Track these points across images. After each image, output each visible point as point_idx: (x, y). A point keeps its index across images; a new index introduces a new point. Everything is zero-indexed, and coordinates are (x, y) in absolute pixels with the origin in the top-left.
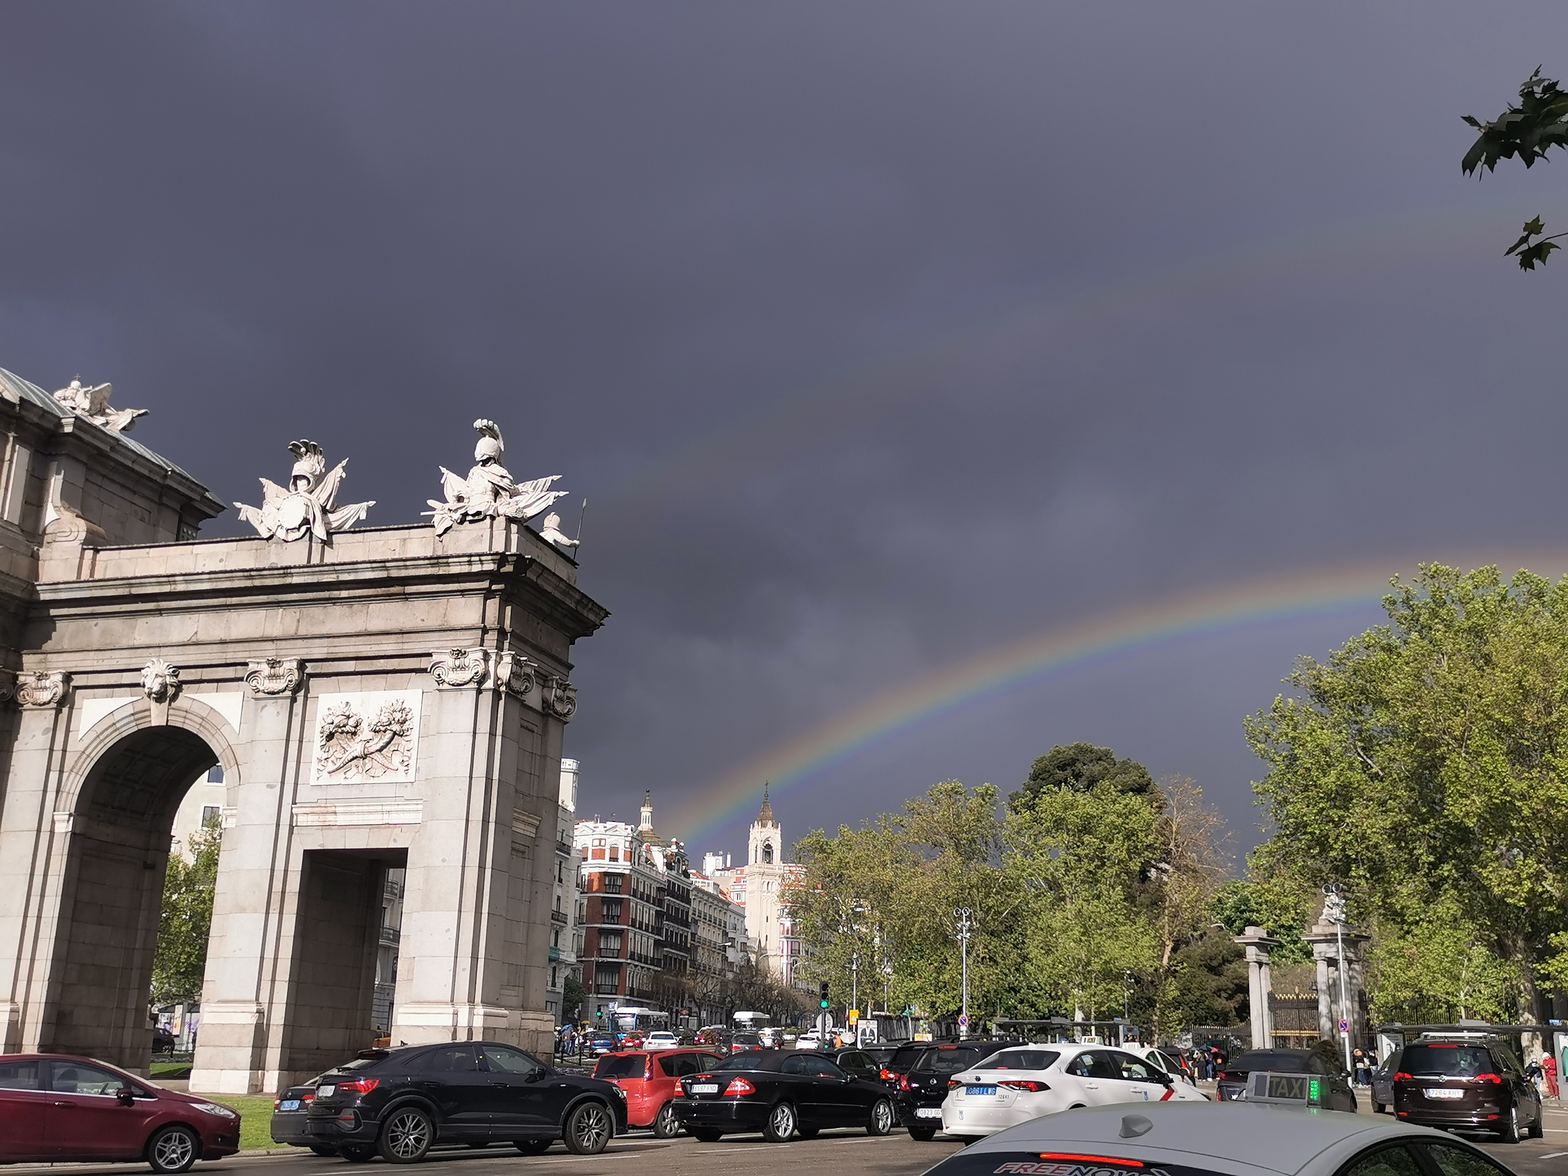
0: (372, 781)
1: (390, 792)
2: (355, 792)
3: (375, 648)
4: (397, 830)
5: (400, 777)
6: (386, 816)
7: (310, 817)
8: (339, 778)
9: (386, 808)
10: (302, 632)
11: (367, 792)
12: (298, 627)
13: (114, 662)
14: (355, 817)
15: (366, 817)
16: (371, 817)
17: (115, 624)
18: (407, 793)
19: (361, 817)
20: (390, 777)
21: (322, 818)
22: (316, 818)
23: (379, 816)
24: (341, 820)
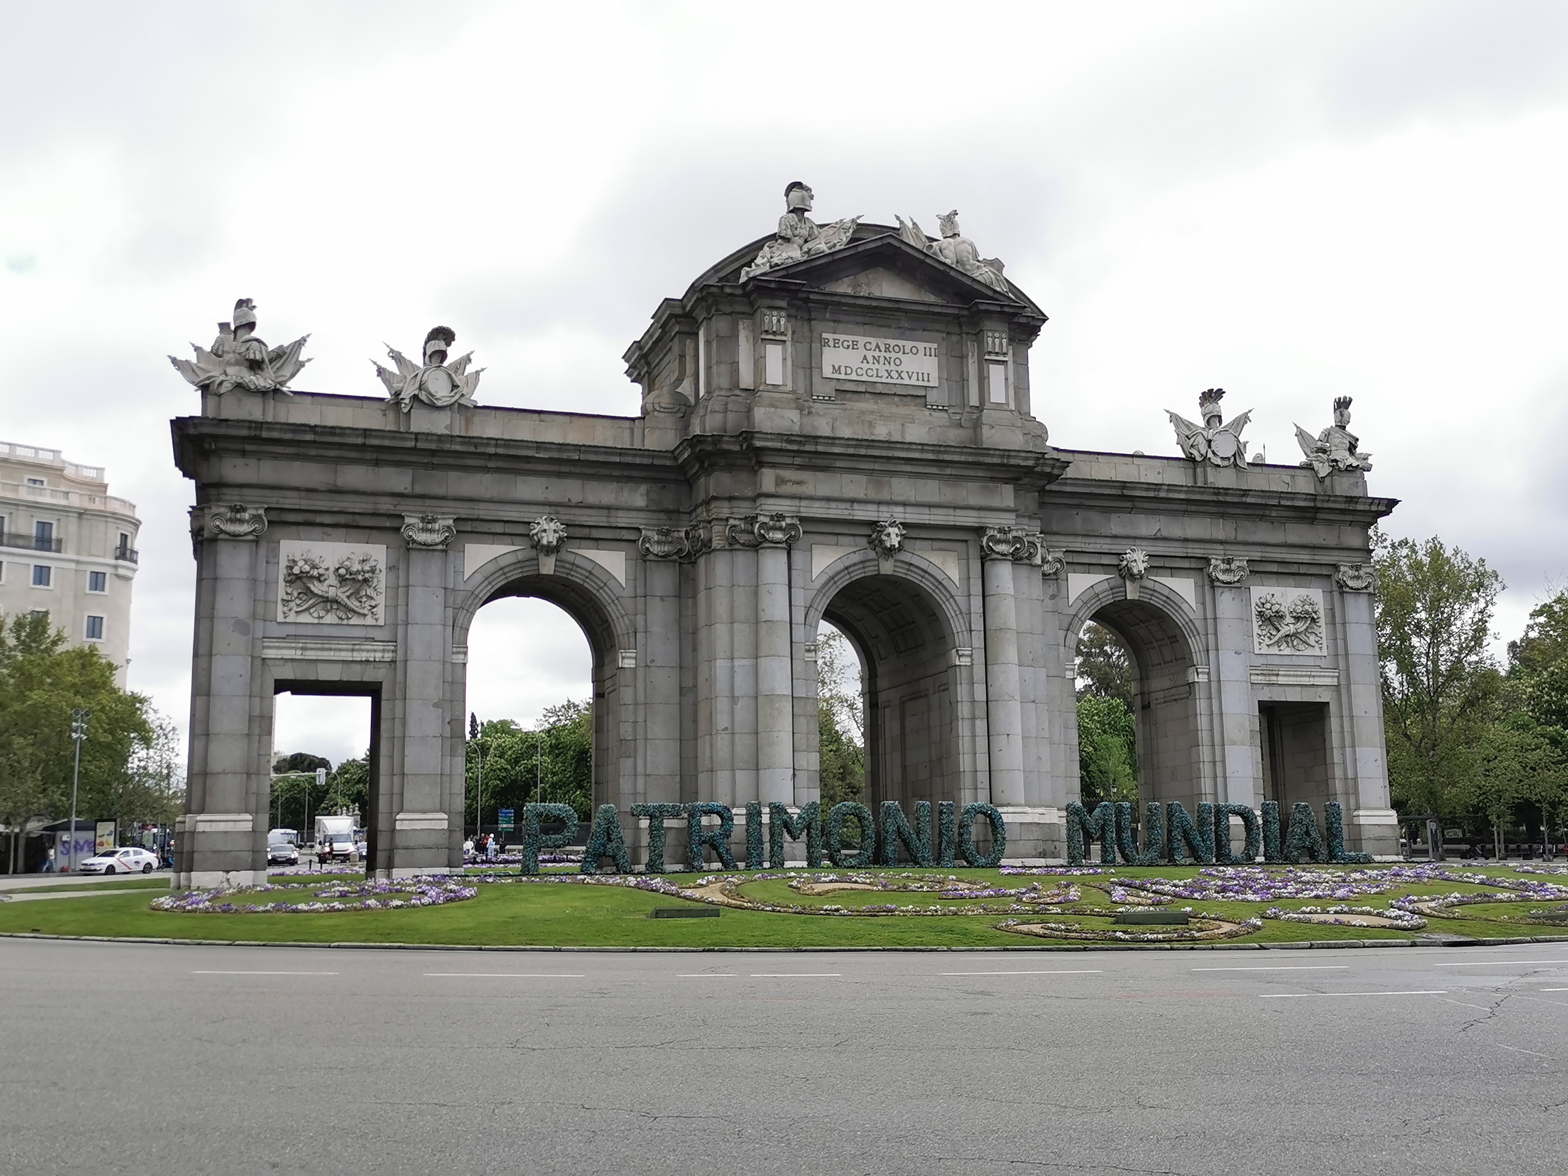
0: (1298, 653)
1: (1311, 662)
2: (1286, 661)
3: (1295, 556)
4: (1319, 689)
5: (1317, 652)
6: (1311, 679)
7: (1259, 677)
8: (1274, 650)
9: (1313, 674)
10: (1240, 538)
11: (1295, 661)
12: (1236, 534)
13: (1099, 546)
14: (1291, 679)
15: (1298, 679)
16: (1302, 679)
17: (1094, 516)
18: (1323, 663)
19: (1295, 679)
20: (1309, 651)
21: (1267, 678)
22: (1264, 678)
23: (1307, 679)
24: (1282, 680)
